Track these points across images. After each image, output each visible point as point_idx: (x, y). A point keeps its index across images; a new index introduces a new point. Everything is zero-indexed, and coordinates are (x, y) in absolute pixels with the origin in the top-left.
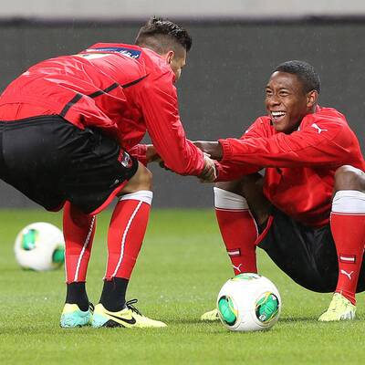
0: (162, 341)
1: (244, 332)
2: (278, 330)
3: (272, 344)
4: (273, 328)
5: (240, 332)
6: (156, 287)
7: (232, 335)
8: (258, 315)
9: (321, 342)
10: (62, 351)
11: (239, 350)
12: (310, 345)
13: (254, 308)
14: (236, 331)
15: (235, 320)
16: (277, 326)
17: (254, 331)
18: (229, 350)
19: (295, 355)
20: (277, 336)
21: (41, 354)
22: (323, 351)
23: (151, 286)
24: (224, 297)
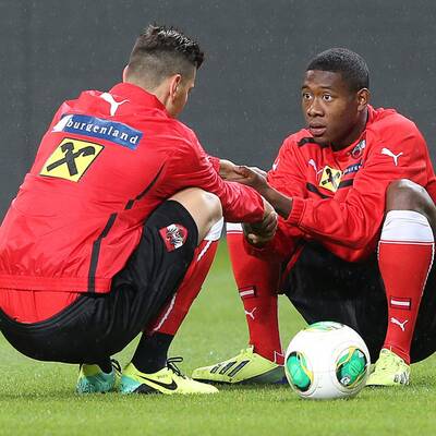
0: (212, 412)
1: (321, 400)
2: (366, 398)
3: (357, 416)
4: (360, 395)
5: (316, 400)
6: (204, 341)
7: (305, 404)
8: (339, 377)
9: (424, 413)
10: (80, 425)
11: (314, 424)
12: (408, 417)
13: (334, 368)
14: (310, 399)
15: (309, 384)
16: (364, 392)
17: (335, 399)
18: (301, 425)
19: (388, 430)
20: (365, 405)
21: (52, 429)
22: (425, 426)
23: (197, 339)
24: (294, 354)
